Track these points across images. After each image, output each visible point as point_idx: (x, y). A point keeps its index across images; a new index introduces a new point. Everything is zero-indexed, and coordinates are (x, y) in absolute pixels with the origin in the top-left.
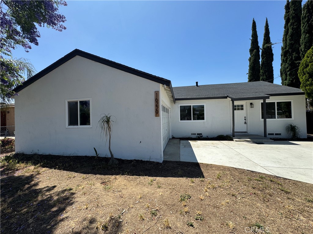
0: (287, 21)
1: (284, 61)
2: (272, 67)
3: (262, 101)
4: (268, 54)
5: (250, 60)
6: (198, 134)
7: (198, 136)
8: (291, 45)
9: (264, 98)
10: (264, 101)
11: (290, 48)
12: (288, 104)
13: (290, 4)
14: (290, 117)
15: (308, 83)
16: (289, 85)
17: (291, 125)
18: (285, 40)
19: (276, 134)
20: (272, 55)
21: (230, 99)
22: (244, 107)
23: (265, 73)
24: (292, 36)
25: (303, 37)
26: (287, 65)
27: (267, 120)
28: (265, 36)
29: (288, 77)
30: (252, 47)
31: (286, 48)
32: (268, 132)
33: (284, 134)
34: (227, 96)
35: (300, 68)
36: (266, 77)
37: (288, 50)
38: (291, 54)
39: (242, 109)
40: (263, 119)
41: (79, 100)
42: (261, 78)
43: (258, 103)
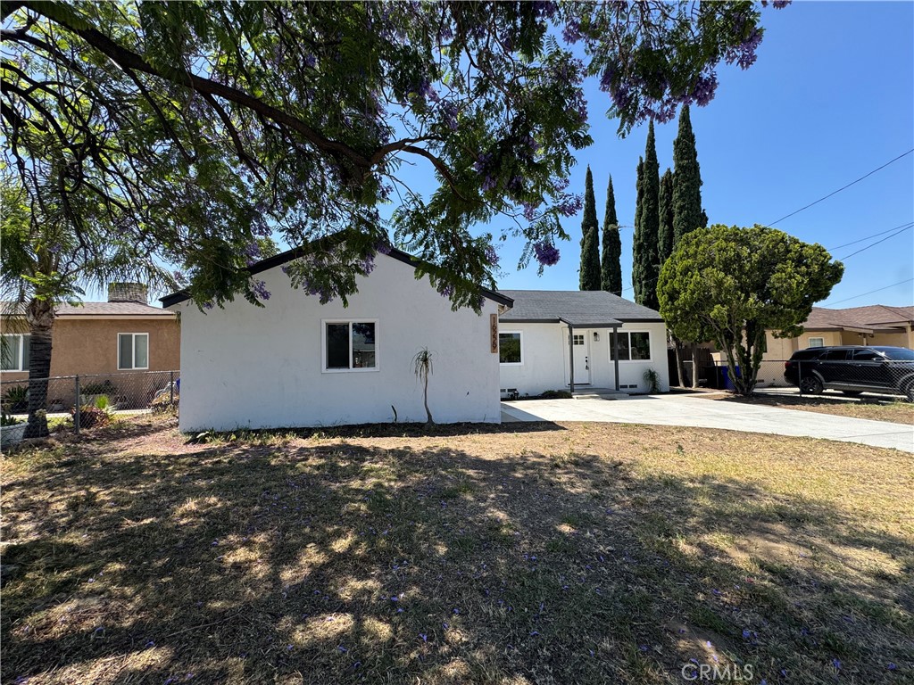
0: (641, 194)
1: (638, 261)
2: (619, 266)
3: (611, 330)
4: (613, 240)
5: (583, 244)
6: (509, 390)
7: (510, 393)
8: (647, 236)
9: (615, 326)
10: (615, 330)
11: (645, 240)
12: (645, 336)
13: (644, 166)
14: (648, 358)
15: (668, 307)
16: (645, 304)
17: (650, 371)
18: (638, 225)
19: (631, 386)
20: (619, 243)
21: (567, 325)
22: (585, 340)
23: (609, 275)
24: (647, 220)
25: (661, 227)
26: (641, 269)
27: (620, 362)
28: (607, 207)
29: (643, 289)
30: (585, 220)
31: (639, 239)
32: (620, 384)
33: (641, 386)
34: (560, 319)
35: (659, 285)
36: (611, 282)
37: (642, 243)
38: (647, 251)
39: (582, 343)
40: (613, 362)
41: (351, 321)
42: (602, 284)
43: (605, 333)
